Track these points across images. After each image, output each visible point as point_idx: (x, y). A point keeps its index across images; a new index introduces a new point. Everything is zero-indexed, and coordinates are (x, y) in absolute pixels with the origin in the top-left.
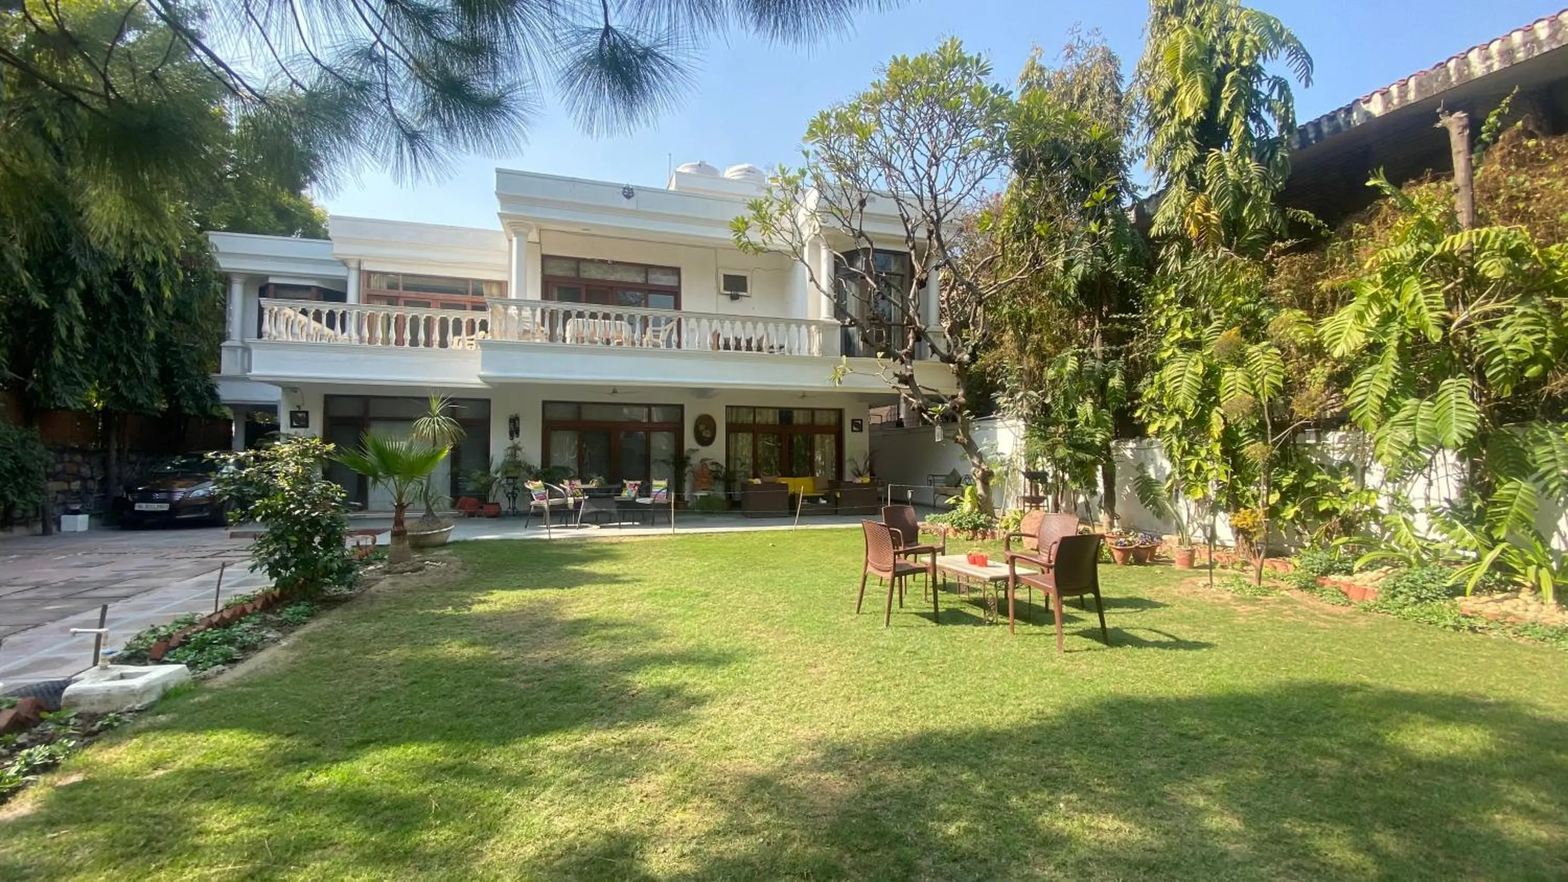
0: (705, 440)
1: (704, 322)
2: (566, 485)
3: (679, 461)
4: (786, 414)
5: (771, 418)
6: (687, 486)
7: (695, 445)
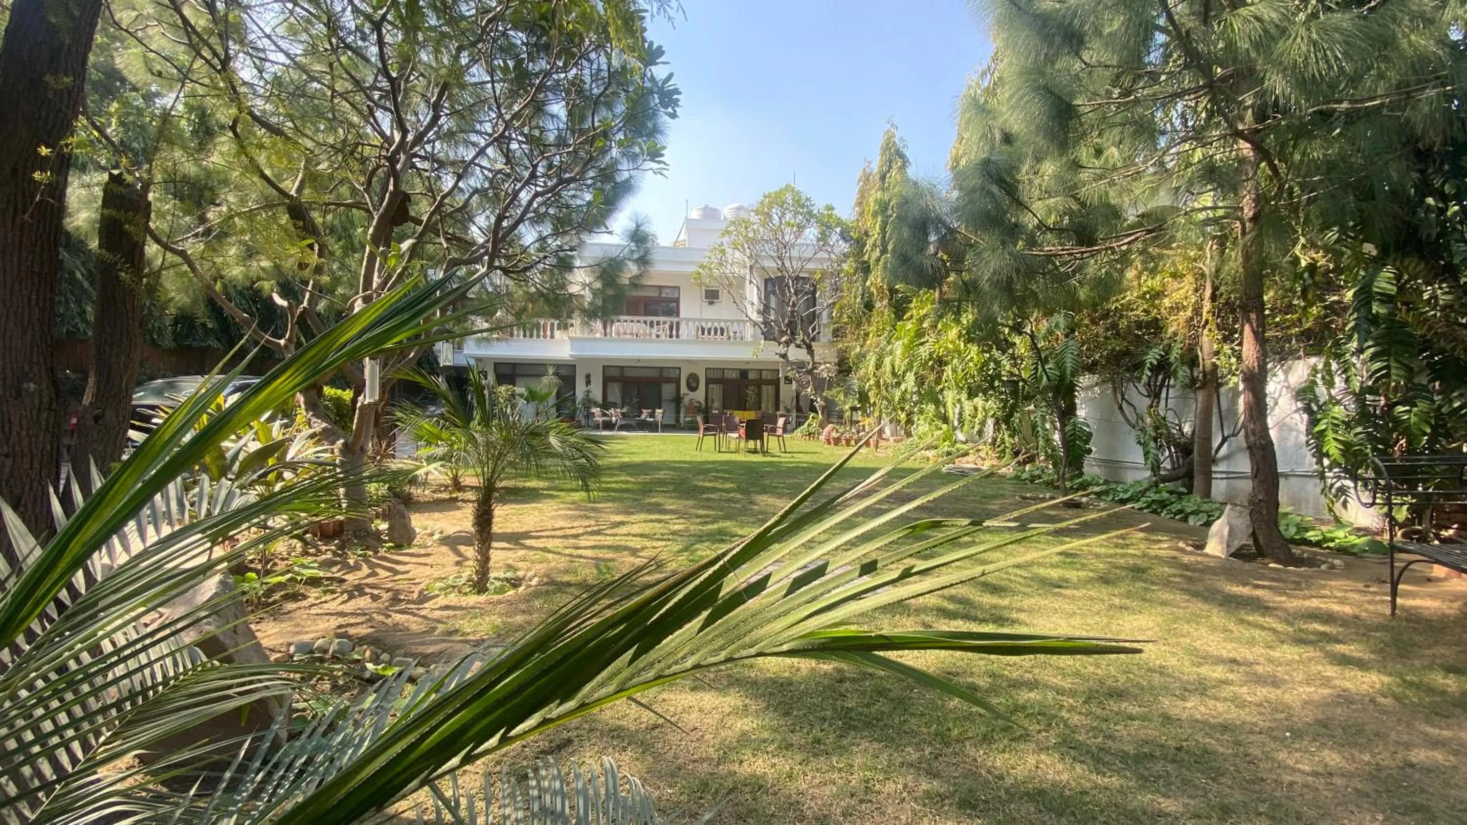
0: (693, 388)
1: (691, 323)
2: (612, 411)
3: (678, 400)
4: (744, 373)
5: (734, 375)
6: (682, 415)
7: (687, 391)
